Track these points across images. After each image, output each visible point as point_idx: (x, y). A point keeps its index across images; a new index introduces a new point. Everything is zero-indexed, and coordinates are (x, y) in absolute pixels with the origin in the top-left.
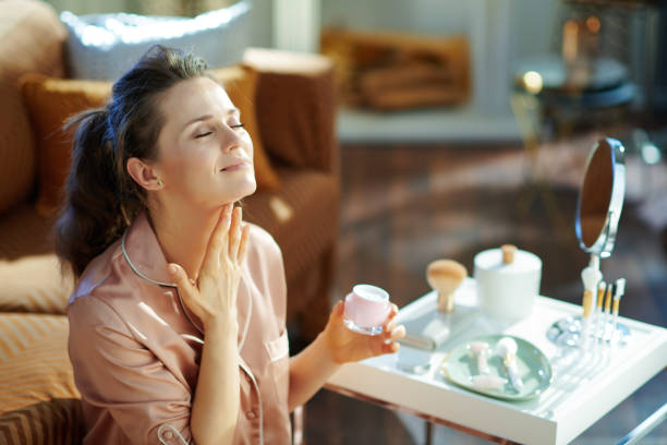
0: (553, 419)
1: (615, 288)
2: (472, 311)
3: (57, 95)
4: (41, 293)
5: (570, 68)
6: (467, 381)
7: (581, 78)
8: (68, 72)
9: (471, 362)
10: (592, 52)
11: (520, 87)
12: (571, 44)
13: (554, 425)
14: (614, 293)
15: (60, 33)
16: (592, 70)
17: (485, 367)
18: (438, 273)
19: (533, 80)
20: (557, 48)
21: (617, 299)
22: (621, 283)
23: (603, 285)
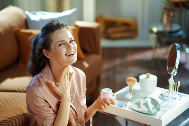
0: (161, 119)
1: (177, 84)
2: (139, 91)
3: (24, 33)
4: (21, 87)
5: (165, 26)
6: (137, 109)
7: (168, 29)
8: (27, 27)
9: (138, 104)
10: (171, 22)
11: (151, 32)
12: (165, 20)
13: (161, 121)
14: (177, 85)
15: (25, 17)
16: (171, 27)
17: (142, 106)
18: (129, 80)
19: (155, 29)
20: (161, 21)
21: (178, 87)
22: (179, 82)
23: (174, 83)
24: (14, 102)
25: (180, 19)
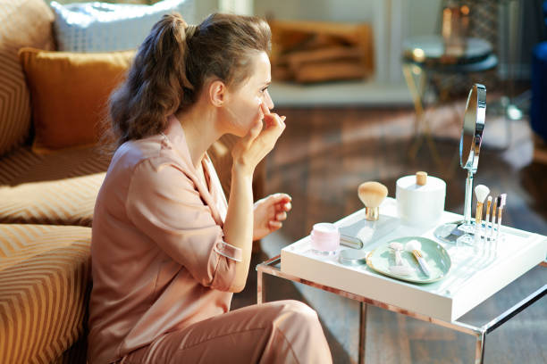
0: (449, 297)
1: (499, 199)
4: (35, 208)
5: (446, 46)
6: (385, 269)
7: (457, 52)
8: (56, 47)
9: (391, 257)
10: (466, 31)
11: (409, 59)
12: (447, 28)
13: (450, 301)
14: (499, 204)
16: (465, 47)
17: (399, 257)
18: (365, 190)
19: (419, 53)
20: (439, 30)
21: (501, 208)
22: (504, 197)
23: (490, 199)
24: (16, 248)
25: (494, 25)
